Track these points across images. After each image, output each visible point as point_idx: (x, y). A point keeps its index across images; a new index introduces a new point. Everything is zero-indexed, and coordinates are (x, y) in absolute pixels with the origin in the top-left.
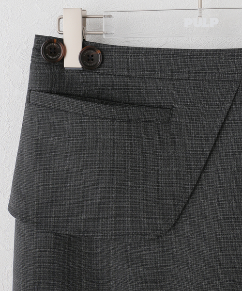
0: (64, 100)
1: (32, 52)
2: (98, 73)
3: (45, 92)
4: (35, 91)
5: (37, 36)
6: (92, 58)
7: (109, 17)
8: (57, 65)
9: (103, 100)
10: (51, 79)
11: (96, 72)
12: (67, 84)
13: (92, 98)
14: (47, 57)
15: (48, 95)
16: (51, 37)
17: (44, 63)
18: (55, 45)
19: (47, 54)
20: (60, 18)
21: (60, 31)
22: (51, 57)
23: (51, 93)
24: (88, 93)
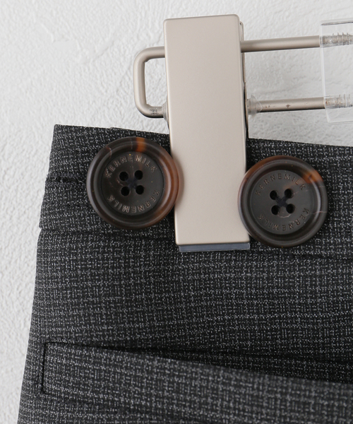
0: (200, 376)
1: (43, 192)
2: (312, 257)
3: (110, 348)
4: (69, 345)
5: (60, 131)
6: (289, 201)
7: (345, 43)
8: (147, 238)
9: (339, 361)
10: (129, 293)
11: (305, 256)
12: (189, 311)
13: (290, 356)
14: (110, 206)
15: (126, 358)
16: (120, 131)
17: (97, 232)
18: (139, 159)
19: (112, 199)
20: (148, 59)
21: (148, 106)
22: (126, 209)
23: (134, 348)
24: (274, 339)
